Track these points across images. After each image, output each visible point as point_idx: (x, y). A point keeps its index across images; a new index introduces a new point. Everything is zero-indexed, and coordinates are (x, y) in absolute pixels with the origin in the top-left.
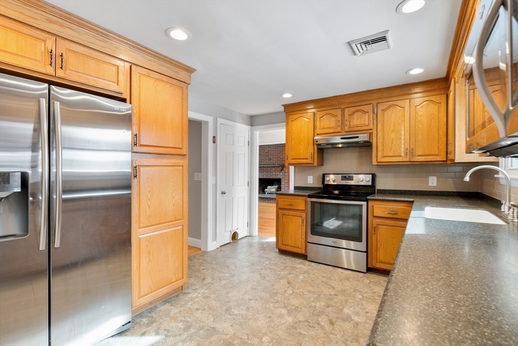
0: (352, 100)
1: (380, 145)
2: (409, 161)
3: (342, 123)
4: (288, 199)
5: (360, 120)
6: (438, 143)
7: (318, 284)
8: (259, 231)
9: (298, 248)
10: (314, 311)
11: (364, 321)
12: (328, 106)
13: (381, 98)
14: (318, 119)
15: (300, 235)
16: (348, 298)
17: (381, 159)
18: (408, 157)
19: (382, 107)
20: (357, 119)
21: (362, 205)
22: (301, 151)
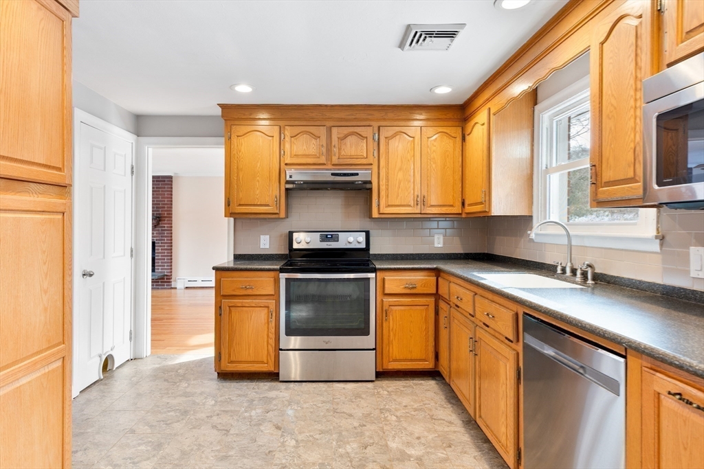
0: (342, 115)
1: (383, 188)
2: (421, 214)
3: (329, 151)
4: (239, 277)
5: (354, 149)
6: (453, 190)
7: (324, 416)
8: (153, 346)
9: (262, 362)
10: (351, 462)
11: (424, 451)
12: (306, 120)
13: (385, 120)
14: (287, 139)
15: (266, 340)
16: (381, 425)
17: (384, 210)
18: (419, 206)
19: (386, 132)
20: (351, 147)
21: (369, 278)
22: (258, 192)
